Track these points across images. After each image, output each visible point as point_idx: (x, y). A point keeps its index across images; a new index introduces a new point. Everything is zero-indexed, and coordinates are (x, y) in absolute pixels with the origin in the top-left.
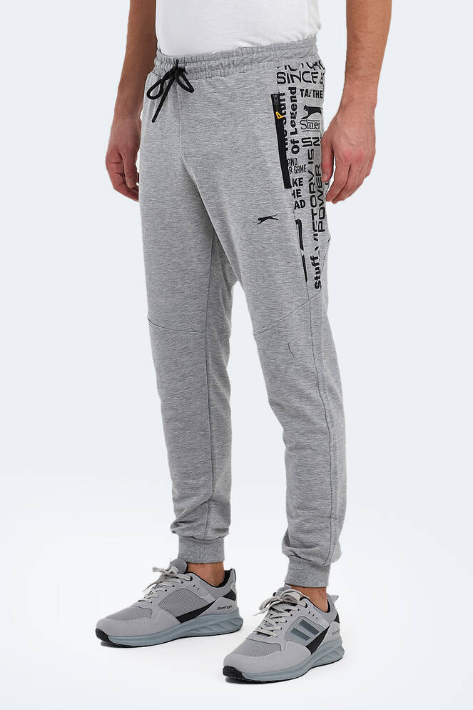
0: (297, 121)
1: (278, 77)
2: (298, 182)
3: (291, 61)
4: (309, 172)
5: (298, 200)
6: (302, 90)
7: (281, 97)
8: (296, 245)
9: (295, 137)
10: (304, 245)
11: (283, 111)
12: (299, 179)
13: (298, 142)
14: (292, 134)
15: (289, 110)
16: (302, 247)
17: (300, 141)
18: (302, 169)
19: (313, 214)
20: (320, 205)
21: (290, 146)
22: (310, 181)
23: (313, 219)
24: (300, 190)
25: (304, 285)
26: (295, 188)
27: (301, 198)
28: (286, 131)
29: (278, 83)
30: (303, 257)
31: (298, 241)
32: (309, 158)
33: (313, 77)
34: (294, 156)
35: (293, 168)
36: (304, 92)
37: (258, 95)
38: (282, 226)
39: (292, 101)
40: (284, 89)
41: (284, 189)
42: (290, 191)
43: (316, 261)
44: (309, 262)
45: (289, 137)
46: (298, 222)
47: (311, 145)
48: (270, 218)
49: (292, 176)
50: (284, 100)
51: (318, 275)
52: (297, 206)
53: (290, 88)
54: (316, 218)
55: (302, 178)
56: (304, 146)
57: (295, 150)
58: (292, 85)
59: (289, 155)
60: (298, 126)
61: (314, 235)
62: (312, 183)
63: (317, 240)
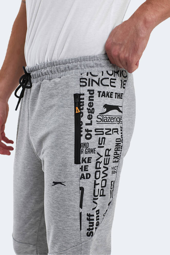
0: (94, 115)
1: (81, 82)
2: (87, 160)
3: (93, 69)
4: (98, 153)
5: (85, 173)
6: (99, 92)
7: (82, 97)
8: (76, 204)
9: (89, 127)
10: (83, 204)
11: (81, 107)
12: (89, 158)
13: (91, 131)
14: (87, 124)
15: (86, 107)
16: (81, 206)
17: (93, 130)
18: (92, 151)
19: (95, 184)
20: (102, 178)
21: (84, 133)
22: (97, 160)
23: (95, 188)
24: (88, 166)
25: (78, 232)
26: (84, 164)
27: (87, 172)
28: (82, 122)
29: (81, 86)
30: (81, 213)
31: (79, 202)
32: (99, 144)
33: (111, 82)
34: (87, 141)
35: (84, 149)
36: (101, 94)
37: (66, 94)
38: (67, 190)
39: (90, 100)
40: (84, 90)
41: (73, 164)
42: (79, 166)
43: (91, 218)
44: (84, 217)
45: (84, 127)
46: (82, 189)
47: (103, 134)
48: (60, 183)
49: (83, 156)
50: (83, 99)
51: (91, 228)
52: (82, 177)
53: (88, 90)
54: (98, 187)
55: (91, 158)
56: (96, 135)
57: (88, 136)
58: (90, 88)
59: (83, 140)
60: (94, 119)
61: (94, 199)
62: (99, 162)
63: (96, 203)
